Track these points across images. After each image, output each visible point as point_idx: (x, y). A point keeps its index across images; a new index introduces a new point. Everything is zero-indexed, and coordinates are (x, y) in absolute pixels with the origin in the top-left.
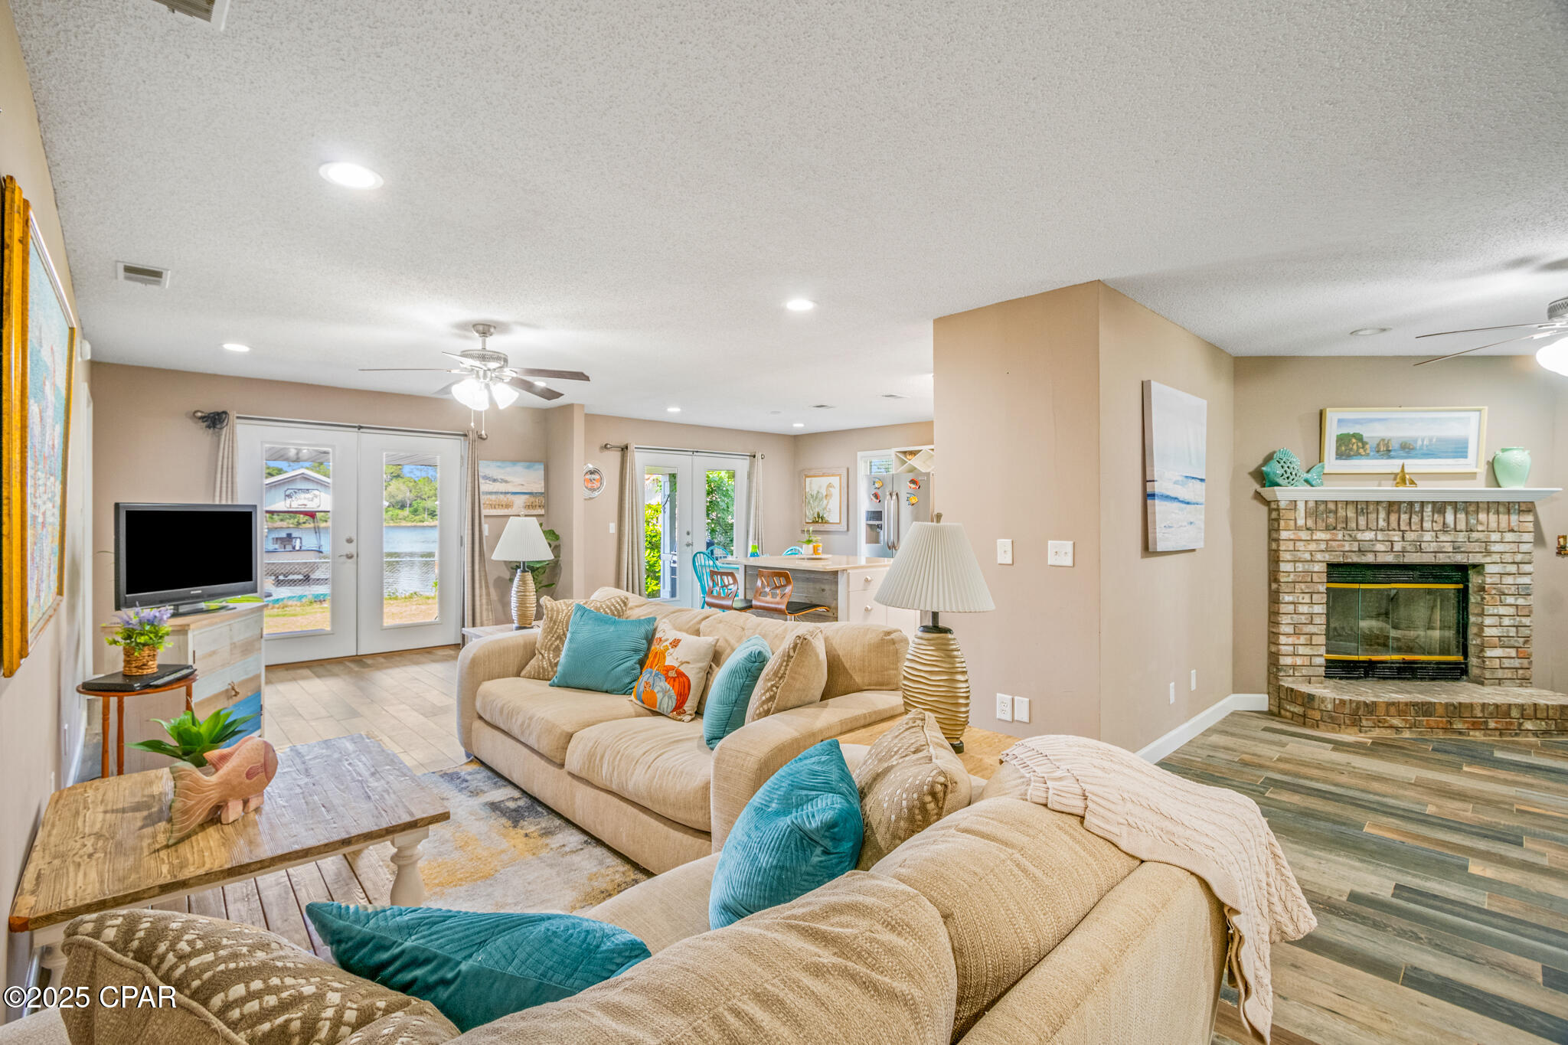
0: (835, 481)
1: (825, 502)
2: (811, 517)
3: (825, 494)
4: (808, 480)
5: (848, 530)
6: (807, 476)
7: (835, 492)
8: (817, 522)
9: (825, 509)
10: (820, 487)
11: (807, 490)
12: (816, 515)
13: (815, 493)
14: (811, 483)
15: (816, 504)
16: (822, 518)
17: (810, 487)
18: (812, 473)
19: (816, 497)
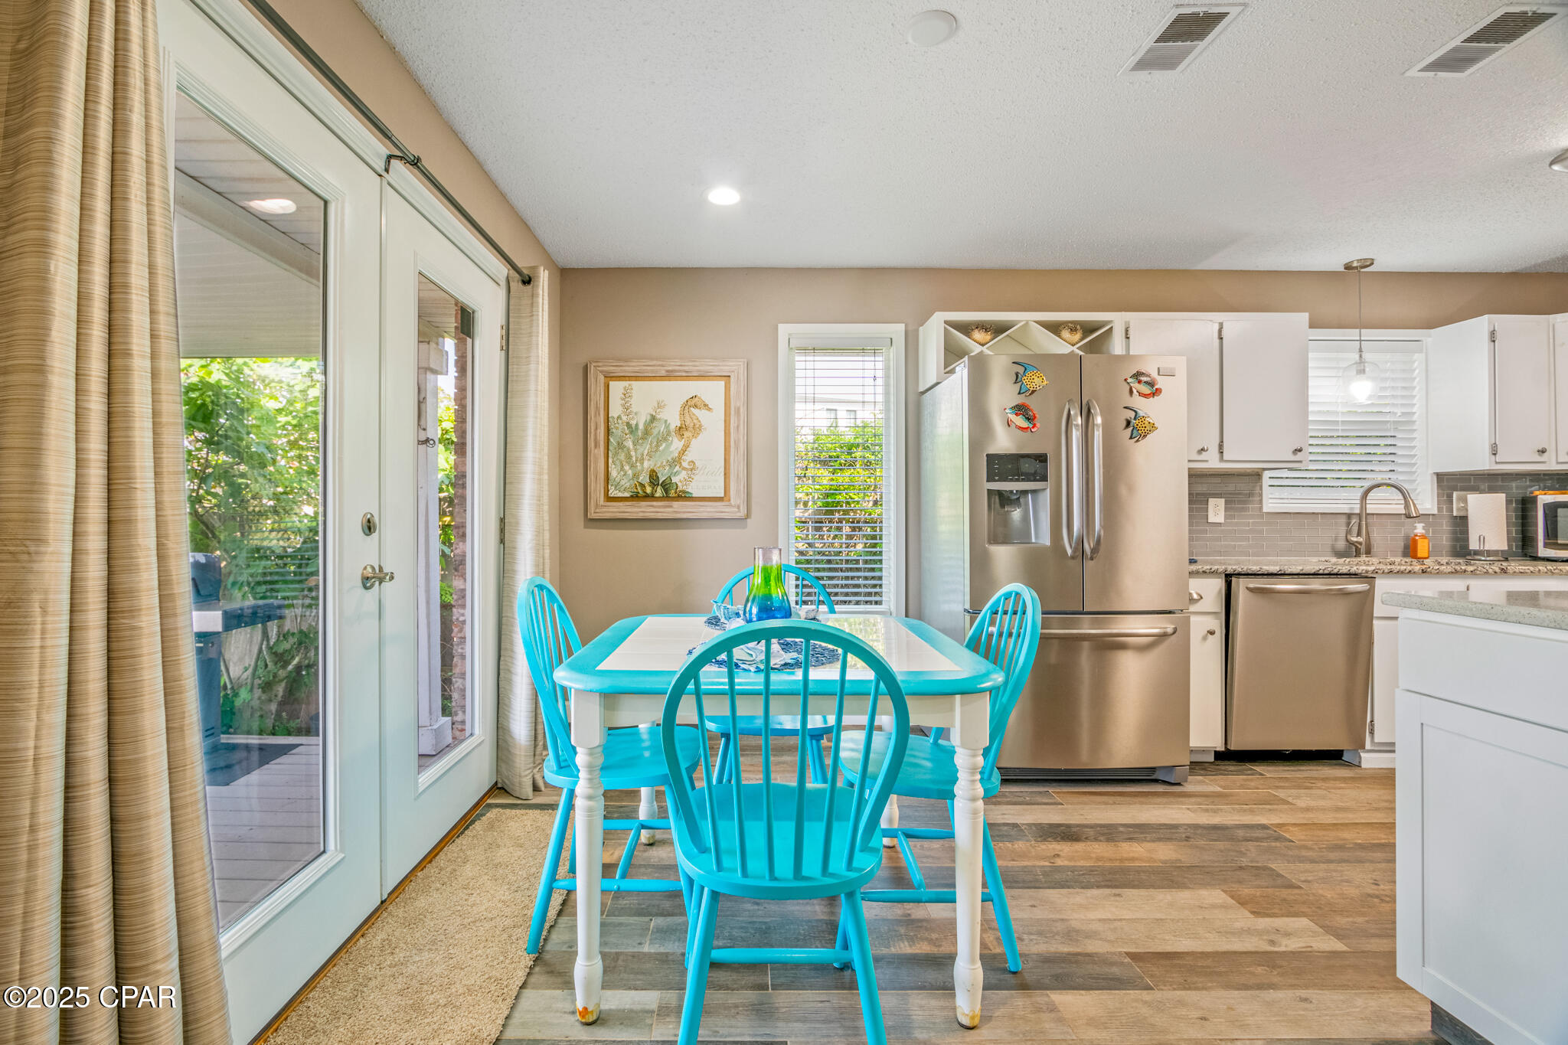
0: (712, 392)
1: (677, 444)
2: (626, 483)
3: (675, 422)
4: (617, 387)
5: (748, 516)
6: (610, 377)
7: (712, 421)
8: (648, 497)
9: (676, 461)
10: (660, 406)
11: (615, 412)
12: (644, 478)
13: (641, 421)
14: (626, 395)
15: (645, 449)
16: (666, 486)
17: (626, 408)
18: (629, 369)
19: (648, 431)
